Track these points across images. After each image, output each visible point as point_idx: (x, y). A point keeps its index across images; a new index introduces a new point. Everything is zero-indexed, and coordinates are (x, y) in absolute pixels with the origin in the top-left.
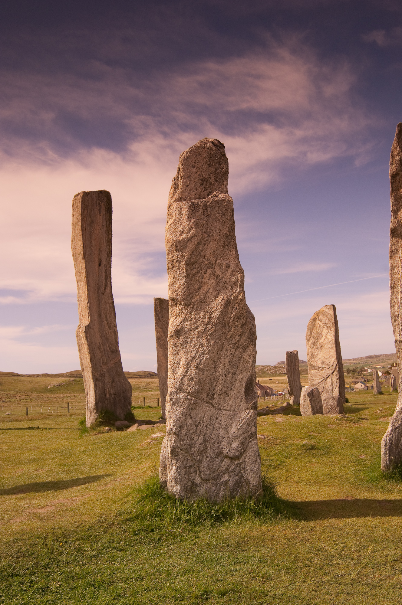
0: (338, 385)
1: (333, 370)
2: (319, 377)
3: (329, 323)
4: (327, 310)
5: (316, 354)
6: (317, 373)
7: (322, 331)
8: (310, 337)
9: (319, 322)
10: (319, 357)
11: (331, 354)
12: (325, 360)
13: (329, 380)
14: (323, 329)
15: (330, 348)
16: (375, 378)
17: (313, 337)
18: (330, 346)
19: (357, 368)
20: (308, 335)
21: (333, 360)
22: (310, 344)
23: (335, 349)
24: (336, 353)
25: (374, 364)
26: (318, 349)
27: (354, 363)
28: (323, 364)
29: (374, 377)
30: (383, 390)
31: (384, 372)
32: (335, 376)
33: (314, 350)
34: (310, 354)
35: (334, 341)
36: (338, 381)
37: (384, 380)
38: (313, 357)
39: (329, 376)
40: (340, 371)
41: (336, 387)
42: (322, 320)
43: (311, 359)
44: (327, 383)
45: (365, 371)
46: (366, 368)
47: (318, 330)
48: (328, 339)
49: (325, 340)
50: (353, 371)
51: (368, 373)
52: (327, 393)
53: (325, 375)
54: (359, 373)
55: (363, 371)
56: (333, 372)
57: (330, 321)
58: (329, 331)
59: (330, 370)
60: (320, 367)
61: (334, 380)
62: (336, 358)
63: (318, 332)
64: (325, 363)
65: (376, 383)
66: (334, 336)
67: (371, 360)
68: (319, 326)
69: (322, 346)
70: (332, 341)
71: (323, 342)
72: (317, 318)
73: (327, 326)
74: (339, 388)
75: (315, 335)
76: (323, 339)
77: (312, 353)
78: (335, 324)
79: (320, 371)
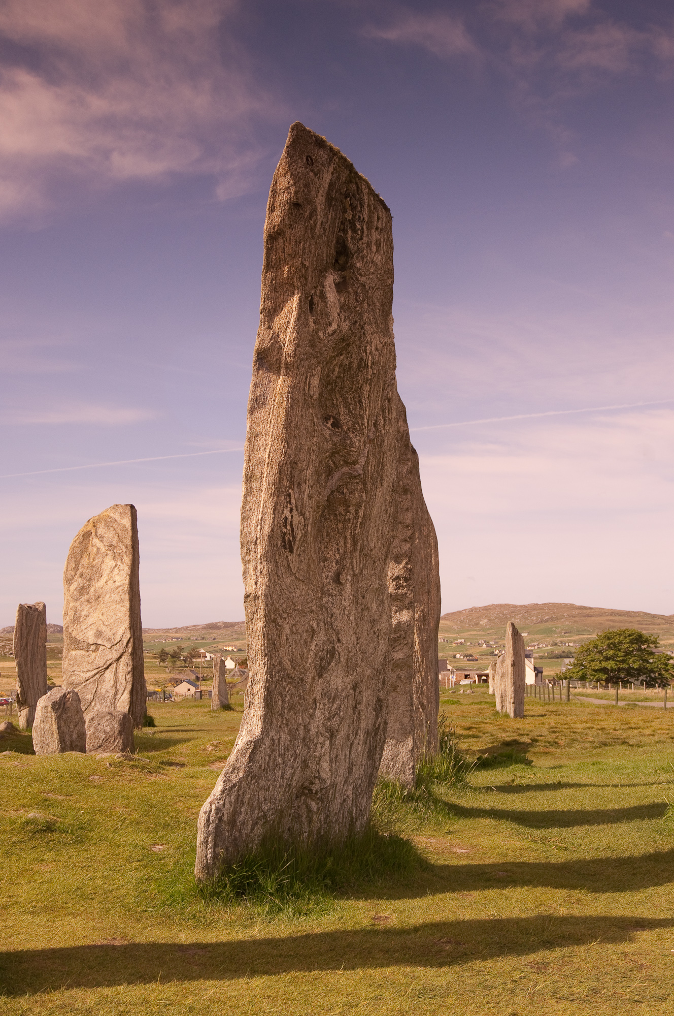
0: (129, 687)
1: (121, 651)
2: (88, 667)
3: (120, 544)
4: (117, 516)
5: (83, 613)
6: (83, 656)
7: (103, 562)
8: (73, 573)
9: (96, 541)
10: (90, 620)
11: (119, 615)
12: (103, 628)
13: (109, 675)
14: (103, 557)
15: (117, 603)
16: (217, 674)
17: (81, 576)
18: (117, 598)
19: (181, 649)
20: (69, 569)
21: (122, 630)
22: (72, 591)
23: (127, 604)
24: (128, 613)
25: (220, 642)
26: (90, 603)
27: (177, 639)
28: (98, 638)
29: (216, 672)
30: (232, 701)
31: (240, 661)
32: (124, 667)
33: (81, 605)
34: (71, 613)
35: (126, 587)
36: (129, 677)
37: (237, 679)
38: (76, 620)
39: (110, 665)
40: (136, 654)
41: (124, 691)
42: (103, 537)
43: (72, 625)
44: (104, 682)
45: (199, 656)
46: (202, 651)
47: (94, 560)
48: (114, 582)
49: (108, 583)
50: (173, 657)
51: (206, 661)
52: (102, 704)
53: (100, 662)
54: (185, 661)
55: (194, 657)
56: (120, 657)
57: (122, 542)
58: (119, 564)
59: (113, 651)
60: (91, 643)
61: (121, 675)
62: (128, 624)
63: (94, 563)
64: (104, 635)
65: (219, 685)
66: (128, 577)
67: (215, 633)
68: (95, 549)
69: (99, 597)
70: (122, 588)
71: (102, 588)
72: (92, 531)
73: (115, 551)
74: (131, 693)
75: (85, 570)
76: (103, 580)
77: (76, 612)
78: (132, 547)
79: (91, 652)
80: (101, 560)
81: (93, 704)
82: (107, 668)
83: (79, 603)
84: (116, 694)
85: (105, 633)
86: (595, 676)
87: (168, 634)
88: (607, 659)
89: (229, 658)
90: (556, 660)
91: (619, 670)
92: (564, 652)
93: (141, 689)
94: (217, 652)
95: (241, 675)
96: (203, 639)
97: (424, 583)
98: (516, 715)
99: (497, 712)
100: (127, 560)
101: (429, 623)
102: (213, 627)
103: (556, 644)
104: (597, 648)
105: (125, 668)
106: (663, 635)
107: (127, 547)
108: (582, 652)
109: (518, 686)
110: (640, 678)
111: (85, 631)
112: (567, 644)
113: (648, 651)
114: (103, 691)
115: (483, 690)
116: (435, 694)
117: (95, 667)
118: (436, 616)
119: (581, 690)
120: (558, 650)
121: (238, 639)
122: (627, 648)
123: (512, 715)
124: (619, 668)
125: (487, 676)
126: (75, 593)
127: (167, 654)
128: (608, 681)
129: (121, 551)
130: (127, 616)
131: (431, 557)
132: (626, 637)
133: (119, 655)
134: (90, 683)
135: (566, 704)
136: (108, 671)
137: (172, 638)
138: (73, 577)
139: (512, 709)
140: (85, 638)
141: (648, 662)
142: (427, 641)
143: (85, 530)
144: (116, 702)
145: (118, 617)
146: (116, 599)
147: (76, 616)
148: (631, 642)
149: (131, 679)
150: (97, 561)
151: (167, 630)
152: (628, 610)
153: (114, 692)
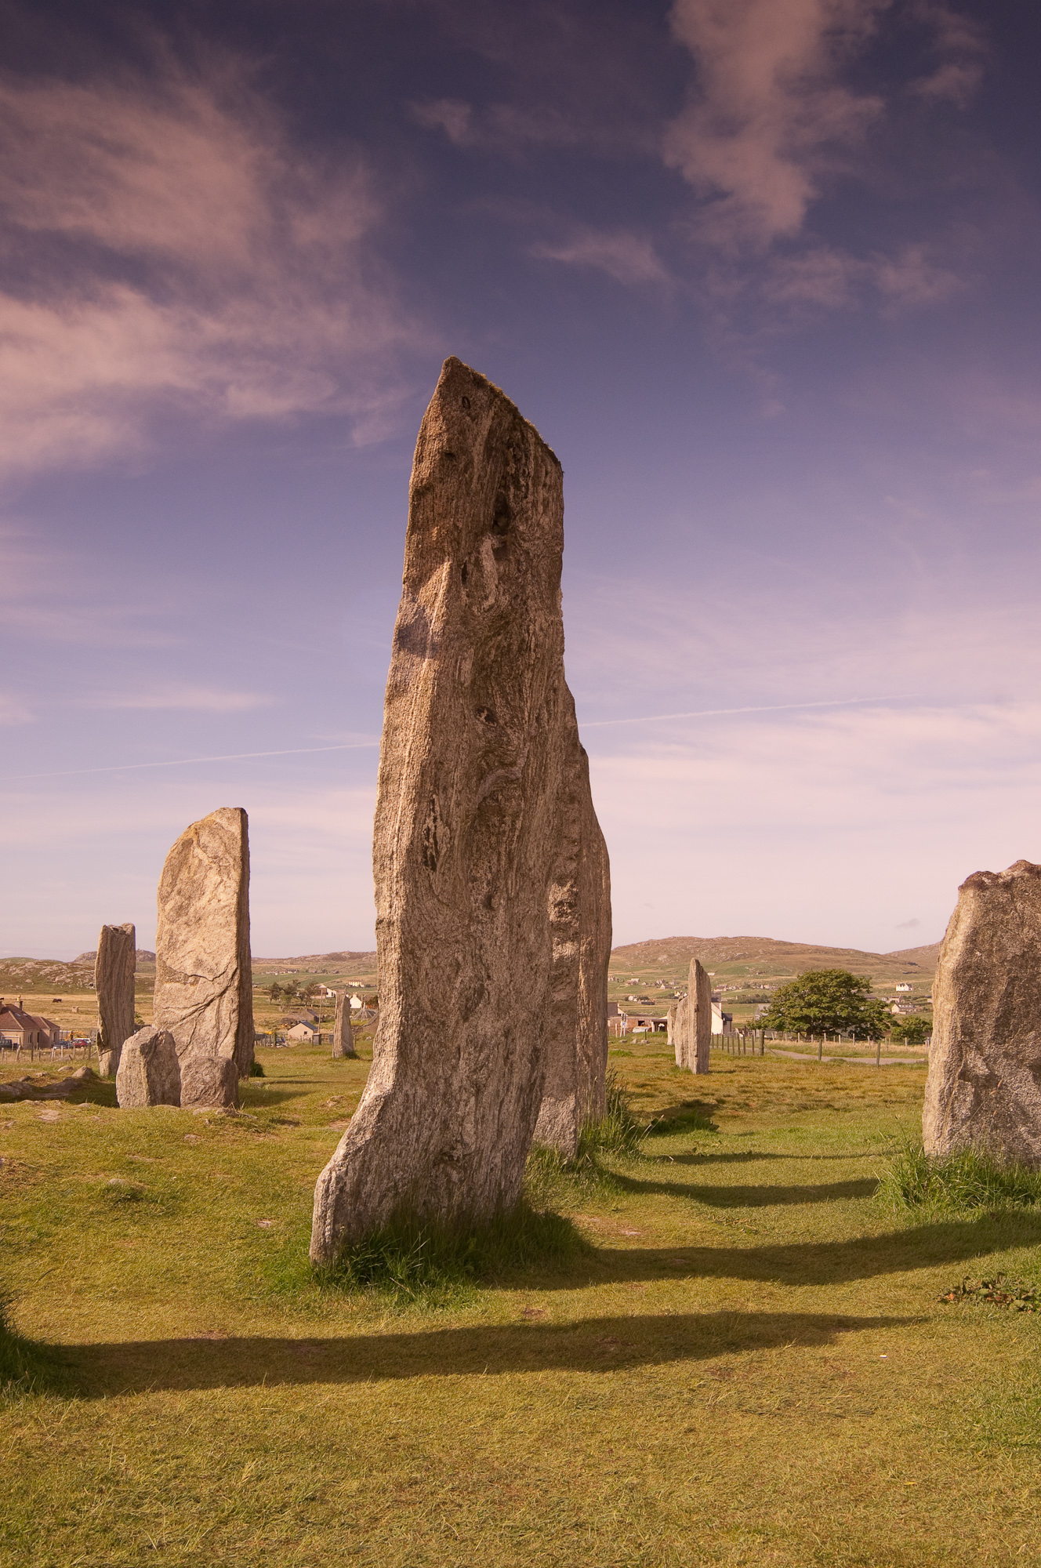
0: (234, 1028)
1: (225, 985)
2: (185, 1003)
3: (227, 856)
4: (224, 822)
5: (181, 938)
6: (179, 990)
7: (206, 876)
8: (169, 890)
9: (198, 851)
10: (189, 947)
11: (224, 941)
12: (204, 957)
13: (210, 1013)
14: (207, 871)
15: (222, 926)
16: (340, 1015)
17: (179, 893)
18: (222, 920)
19: (297, 984)
20: (165, 884)
21: (227, 959)
22: (167, 911)
23: (234, 928)
24: (236, 939)
25: (344, 976)
26: (189, 926)
27: (293, 971)
28: (198, 969)
29: (338, 1012)
30: (358, 1047)
31: (368, 1000)
32: (229, 1003)
33: (178, 929)
34: (166, 937)
35: (233, 908)
36: (234, 1016)
37: (364, 1021)
38: (172, 945)
39: (212, 1001)
40: (243, 988)
41: (228, 1033)
42: (207, 847)
43: (166, 952)
44: (203, 1021)
45: (318, 992)
46: (323, 986)
47: (195, 875)
48: (219, 901)
49: (212, 902)
50: (287, 993)
51: (327, 998)
52: (201, 1048)
53: (200, 997)
54: (302, 998)
55: (312, 993)
56: (224, 992)
57: (230, 853)
58: (225, 879)
59: (216, 984)
60: (189, 975)
61: (224, 1013)
62: (234, 952)
63: (195, 878)
64: (205, 965)
65: (342, 1028)
66: (235, 895)
67: (339, 964)
68: (197, 862)
69: (200, 919)
70: (228, 908)
71: (204, 908)
72: (194, 839)
73: (221, 864)
74: (237, 1035)
75: (184, 886)
76: (205, 899)
77: (171, 936)
78: (242, 860)
79: (189, 985)
80: (203, 874)
81: (190, 1048)
82: (208, 1005)
83: (175, 925)
84: (217, 1036)
85: (206, 963)
86: (795, 1025)
87: (282, 965)
88: (810, 1005)
89: (355, 996)
90: (749, 1005)
91: (824, 1018)
92: (758, 996)
93: (249, 1031)
94: (341, 988)
95: (369, 1017)
96: (324, 971)
97: (593, 910)
98: (699, 1071)
99: (677, 1067)
100: (235, 875)
101: (597, 958)
102: (336, 957)
103: (749, 986)
104: (797, 991)
105: (229, 1005)
106: (876, 978)
107: (235, 859)
108: (780, 996)
109: (702, 1035)
110: (849, 1029)
111: (182, 960)
112: (762, 987)
113: (858, 996)
114: (203, 1032)
115: (659, 1039)
116: (603, 1043)
117: (194, 1004)
118: (605, 950)
119: (778, 1041)
120: (750, 994)
121: (366, 973)
122: (834, 992)
123: (694, 1070)
124: (823, 1016)
125: (665, 1023)
126: (172, 913)
127: (281, 989)
128: (810, 1031)
129: (228, 864)
130: (234, 943)
131: (601, 879)
132: (832, 980)
133: (223, 990)
134: (187, 1022)
135: (759, 1058)
136: (209, 1008)
137: (287, 970)
138: (169, 894)
139: (695, 1063)
140: (182, 968)
141: (857, 1009)
142: (594, 979)
143: (185, 838)
144: (218, 1046)
145: (222, 944)
146: (220, 922)
147: (171, 941)
148: (839, 985)
149: (236, 1019)
150: (198, 876)
151: (281, 961)
152: (835, 947)
153: (215, 1034)
